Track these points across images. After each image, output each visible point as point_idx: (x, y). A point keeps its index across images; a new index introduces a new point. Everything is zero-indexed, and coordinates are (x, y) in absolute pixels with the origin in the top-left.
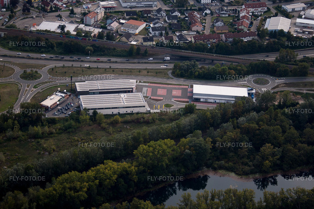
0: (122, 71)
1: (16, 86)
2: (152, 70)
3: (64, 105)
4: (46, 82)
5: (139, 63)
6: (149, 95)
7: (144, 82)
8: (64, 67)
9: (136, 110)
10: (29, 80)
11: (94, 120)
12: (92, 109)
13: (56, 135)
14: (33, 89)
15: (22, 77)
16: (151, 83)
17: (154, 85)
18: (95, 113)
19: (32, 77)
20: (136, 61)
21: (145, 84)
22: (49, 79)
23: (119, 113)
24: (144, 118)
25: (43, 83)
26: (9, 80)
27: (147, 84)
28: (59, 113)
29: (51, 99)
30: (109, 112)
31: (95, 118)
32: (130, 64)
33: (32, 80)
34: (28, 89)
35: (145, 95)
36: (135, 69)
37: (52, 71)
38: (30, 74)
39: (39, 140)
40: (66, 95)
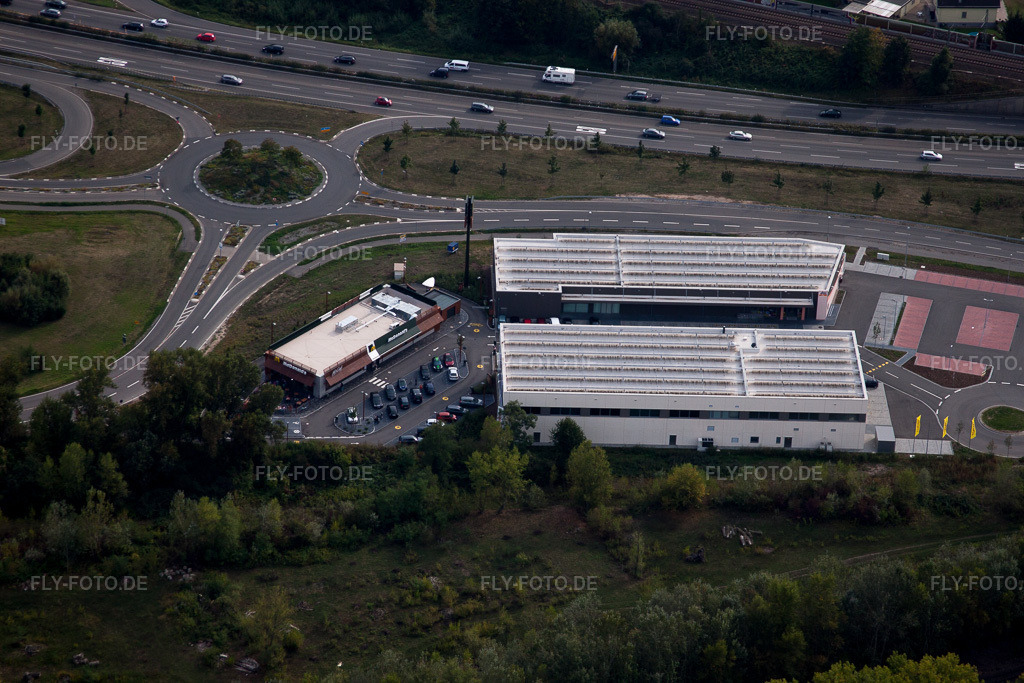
0: (778, 183)
1: (168, 228)
2: (956, 188)
3: (405, 371)
4: (339, 221)
5: (888, 133)
6: (908, 342)
7: (896, 259)
8: (453, 131)
9: (807, 436)
10: (243, 200)
11: (553, 476)
12: (554, 411)
13: (325, 554)
14: (256, 255)
15: (211, 180)
16: (934, 265)
17: (947, 279)
18: (568, 437)
19: (264, 181)
20: (874, 119)
21: (896, 271)
22: (361, 200)
23: (708, 443)
24: (843, 490)
25: (320, 225)
26: (134, 193)
27: (910, 274)
28: (371, 416)
29: (339, 330)
30: (652, 434)
31: (562, 469)
32: (837, 141)
33: (266, 200)
34: (230, 253)
35: (884, 341)
36: (857, 172)
37: (384, 155)
38: (255, 166)
39: (223, 578)
40: (427, 308)
